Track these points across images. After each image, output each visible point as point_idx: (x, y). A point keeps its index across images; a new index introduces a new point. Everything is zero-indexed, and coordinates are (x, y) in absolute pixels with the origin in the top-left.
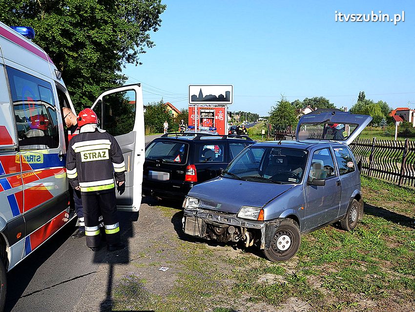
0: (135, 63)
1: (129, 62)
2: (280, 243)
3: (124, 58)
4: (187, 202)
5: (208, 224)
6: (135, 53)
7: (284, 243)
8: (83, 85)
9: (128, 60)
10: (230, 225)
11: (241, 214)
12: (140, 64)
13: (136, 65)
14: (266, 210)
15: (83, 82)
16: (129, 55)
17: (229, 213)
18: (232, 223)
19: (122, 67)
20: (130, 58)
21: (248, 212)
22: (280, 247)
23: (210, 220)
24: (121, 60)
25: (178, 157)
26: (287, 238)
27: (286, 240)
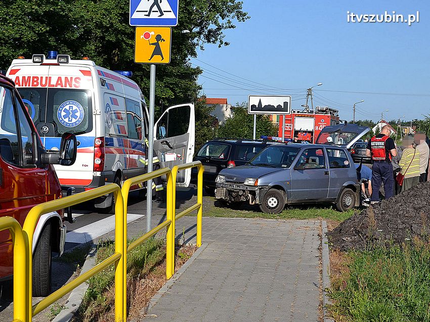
0: (218, 42)
1: (209, 41)
2: (270, 202)
3: (202, 36)
4: (218, 179)
5: (228, 190)
6: (219, 28)
7: (272, 202)
8: (142, 80)
9: (208, 38)
10: (240, 190)
11: (246, 183)
12: (226, 44)
13: (220, 46)
14: (259, 180)
15: (142, 76)
16: (210, 31)
17: (240, 183)
18: (241, 188)
19: (197, 49)
20: (211, 36)
21: (251, 182)
22: (270, 205)
23: (230, 188)
24: (196, 38)
25: (222, 155)
26: (275, 200)
27: (274, 201)
